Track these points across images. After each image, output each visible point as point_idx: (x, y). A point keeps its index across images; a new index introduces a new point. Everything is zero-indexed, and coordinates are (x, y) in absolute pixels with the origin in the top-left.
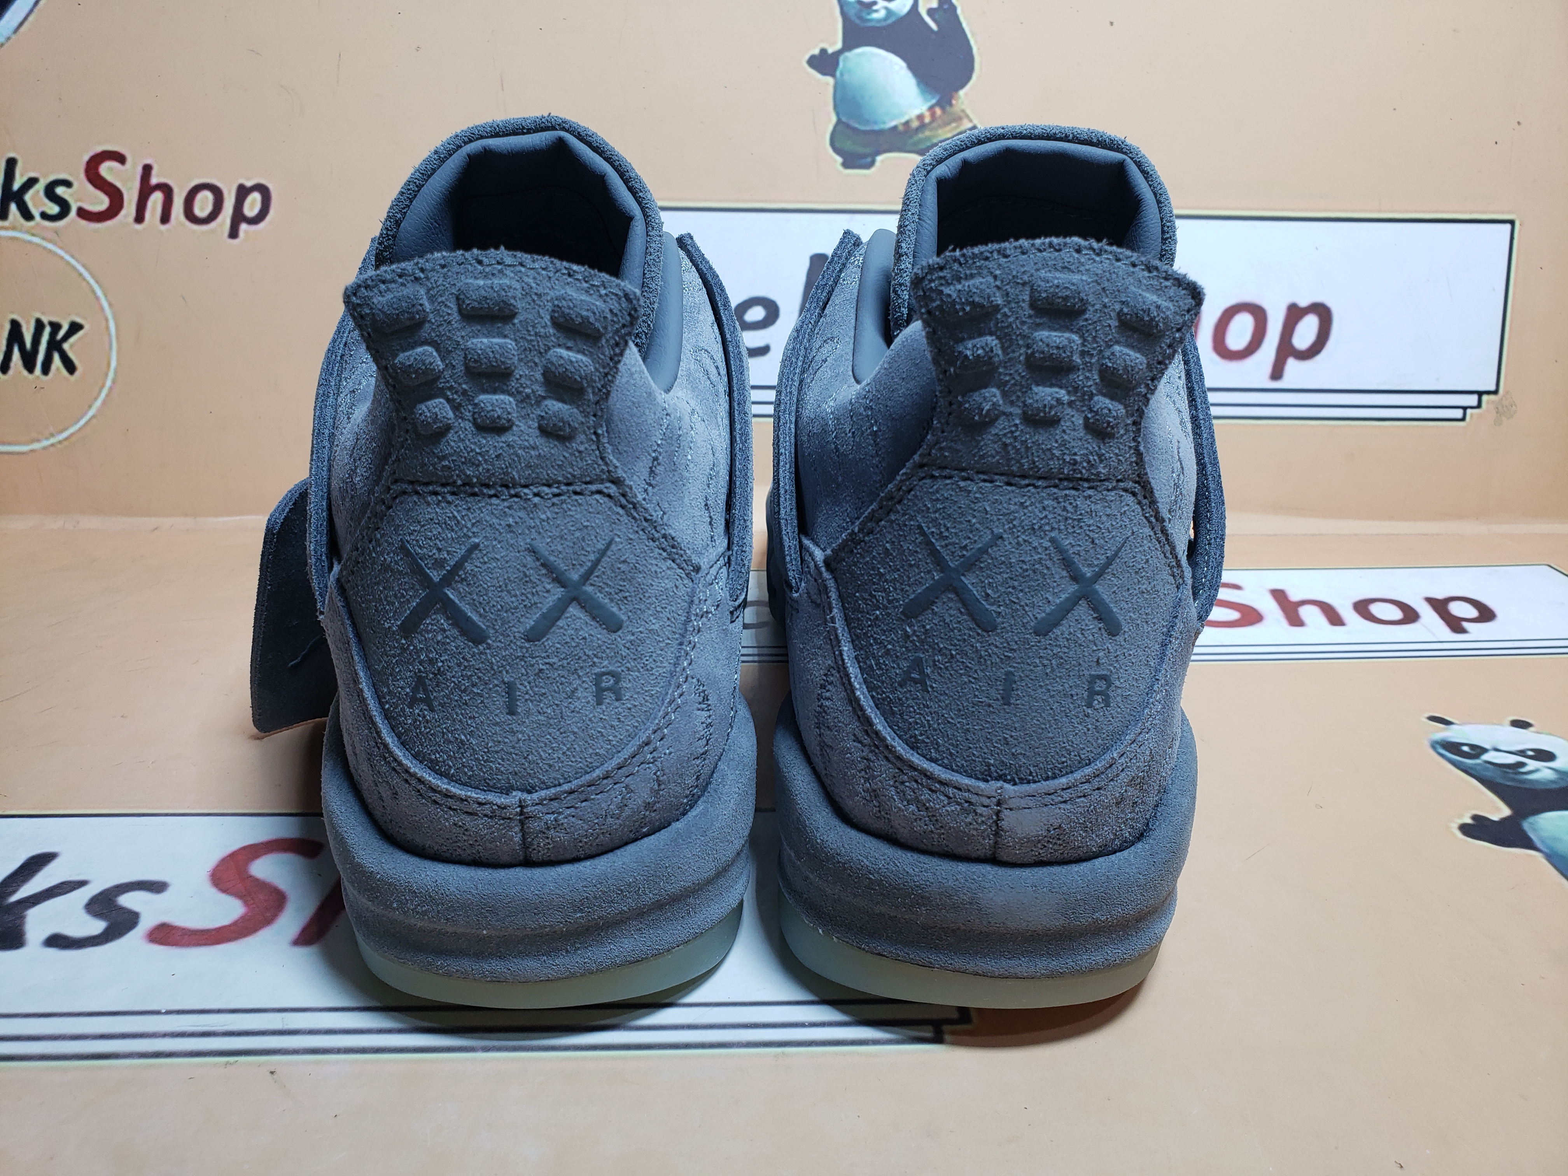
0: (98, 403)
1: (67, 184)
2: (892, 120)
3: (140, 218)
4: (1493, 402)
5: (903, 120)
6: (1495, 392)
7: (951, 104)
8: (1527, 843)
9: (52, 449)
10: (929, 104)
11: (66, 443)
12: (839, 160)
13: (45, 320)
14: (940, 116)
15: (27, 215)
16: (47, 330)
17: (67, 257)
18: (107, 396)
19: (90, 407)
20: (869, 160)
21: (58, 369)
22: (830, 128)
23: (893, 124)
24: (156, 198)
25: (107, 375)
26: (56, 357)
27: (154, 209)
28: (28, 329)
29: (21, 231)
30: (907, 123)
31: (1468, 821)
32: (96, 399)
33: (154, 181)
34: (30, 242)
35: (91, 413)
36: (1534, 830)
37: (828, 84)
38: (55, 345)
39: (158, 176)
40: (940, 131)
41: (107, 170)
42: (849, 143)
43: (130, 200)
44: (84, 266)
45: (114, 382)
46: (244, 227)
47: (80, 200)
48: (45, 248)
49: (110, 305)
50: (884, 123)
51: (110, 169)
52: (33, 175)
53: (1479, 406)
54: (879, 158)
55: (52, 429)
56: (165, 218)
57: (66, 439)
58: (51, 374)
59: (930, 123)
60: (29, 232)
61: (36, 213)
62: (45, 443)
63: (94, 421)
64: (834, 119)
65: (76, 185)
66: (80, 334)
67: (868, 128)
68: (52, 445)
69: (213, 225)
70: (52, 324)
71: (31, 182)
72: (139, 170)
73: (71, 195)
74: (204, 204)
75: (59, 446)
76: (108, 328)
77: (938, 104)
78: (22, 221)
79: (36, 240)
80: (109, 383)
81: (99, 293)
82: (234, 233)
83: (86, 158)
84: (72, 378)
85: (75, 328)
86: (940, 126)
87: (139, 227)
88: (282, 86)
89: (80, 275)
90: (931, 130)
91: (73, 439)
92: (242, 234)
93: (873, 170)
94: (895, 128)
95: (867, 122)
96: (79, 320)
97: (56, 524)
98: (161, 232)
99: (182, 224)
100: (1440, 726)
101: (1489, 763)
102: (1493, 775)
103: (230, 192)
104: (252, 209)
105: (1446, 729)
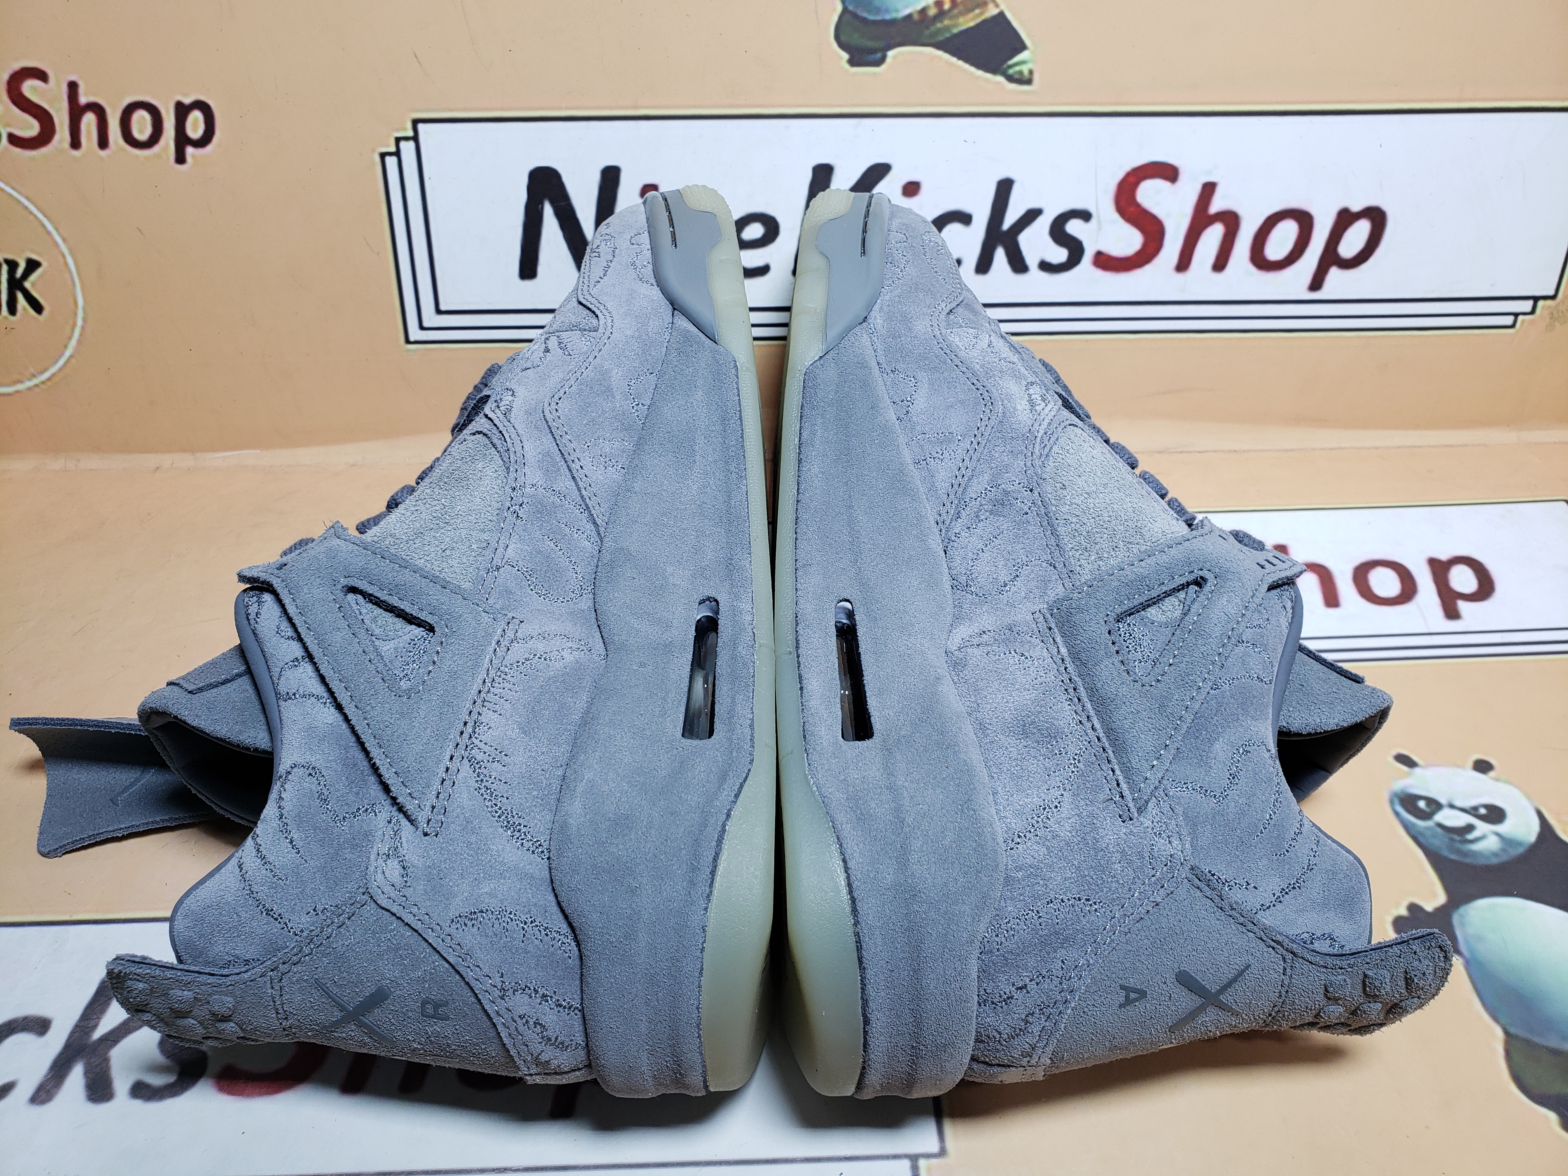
0: (73, 342)
2: (906, 7)
3: (75, 143)
4: (1549, 307)
5: (919, 7)
6: (1553, 297)
9: (37, 389)
11: (49, 383)
12: (845, 56)
14: (962, 2)
16: (5, 269)
18: (81, 335)
19: (66, 347)
20: (879, 55)
21: (24, 309)
22: (835, 18)
23: (906, 12)
24: (89, 120)
25: (76, 314)
26: (20, 296)
27: (89, 134)
30: (923, 11)
31: (1403, 912)
32: (70, 338)
33: (83, 100)
35: (68, 353)
36: (1463, 925)
38: (16, 284)
39: (86, 95)
40: (961, 20)
41: (30, 88)
42: (856, 36)
43: (62, 123)
45: (85, 320)
46: (190, 150)
47: (9, 125)
49: (64, 240)
50: (897, 11)
51: (33, 88)
53: (1533, 312)
54: (890, 54)
55: (32, 370)
56: (103, 143)
57: (49, 379)
58: (18, 314)
59: (950, 10)
62: (30, 384)
63: (73, 361)
64: (840, 8)
66: (39, 271)
67: (878, 18)
68: (36, 386)
69: (156, 149)
70: (7, 262)
72: (65, 88)
74: (141, 125)
75: (43, 386)
76: (66, 264)
80: (80, 322)
81: (50, 227)
82: (180, 159)
83: (6, 77)
84: (41, 318)
85: (32, 265)
86: (962, 14)
87: (76, 153)
89: (26, 208)
90: (951, 18)
91: (56, 379)
92: (189, 158)
93: (883, 67)
94: (910, 16)
95: (878, 10)
96: (35, 257)
97: (57, 464)
98: (102, 159)
99: (122, 149)
100: (1405, 768)
101: (1440, 825)
102: (1438, 842)
103: (168, 112)
104: (195, 129)
105: (1409, 774)
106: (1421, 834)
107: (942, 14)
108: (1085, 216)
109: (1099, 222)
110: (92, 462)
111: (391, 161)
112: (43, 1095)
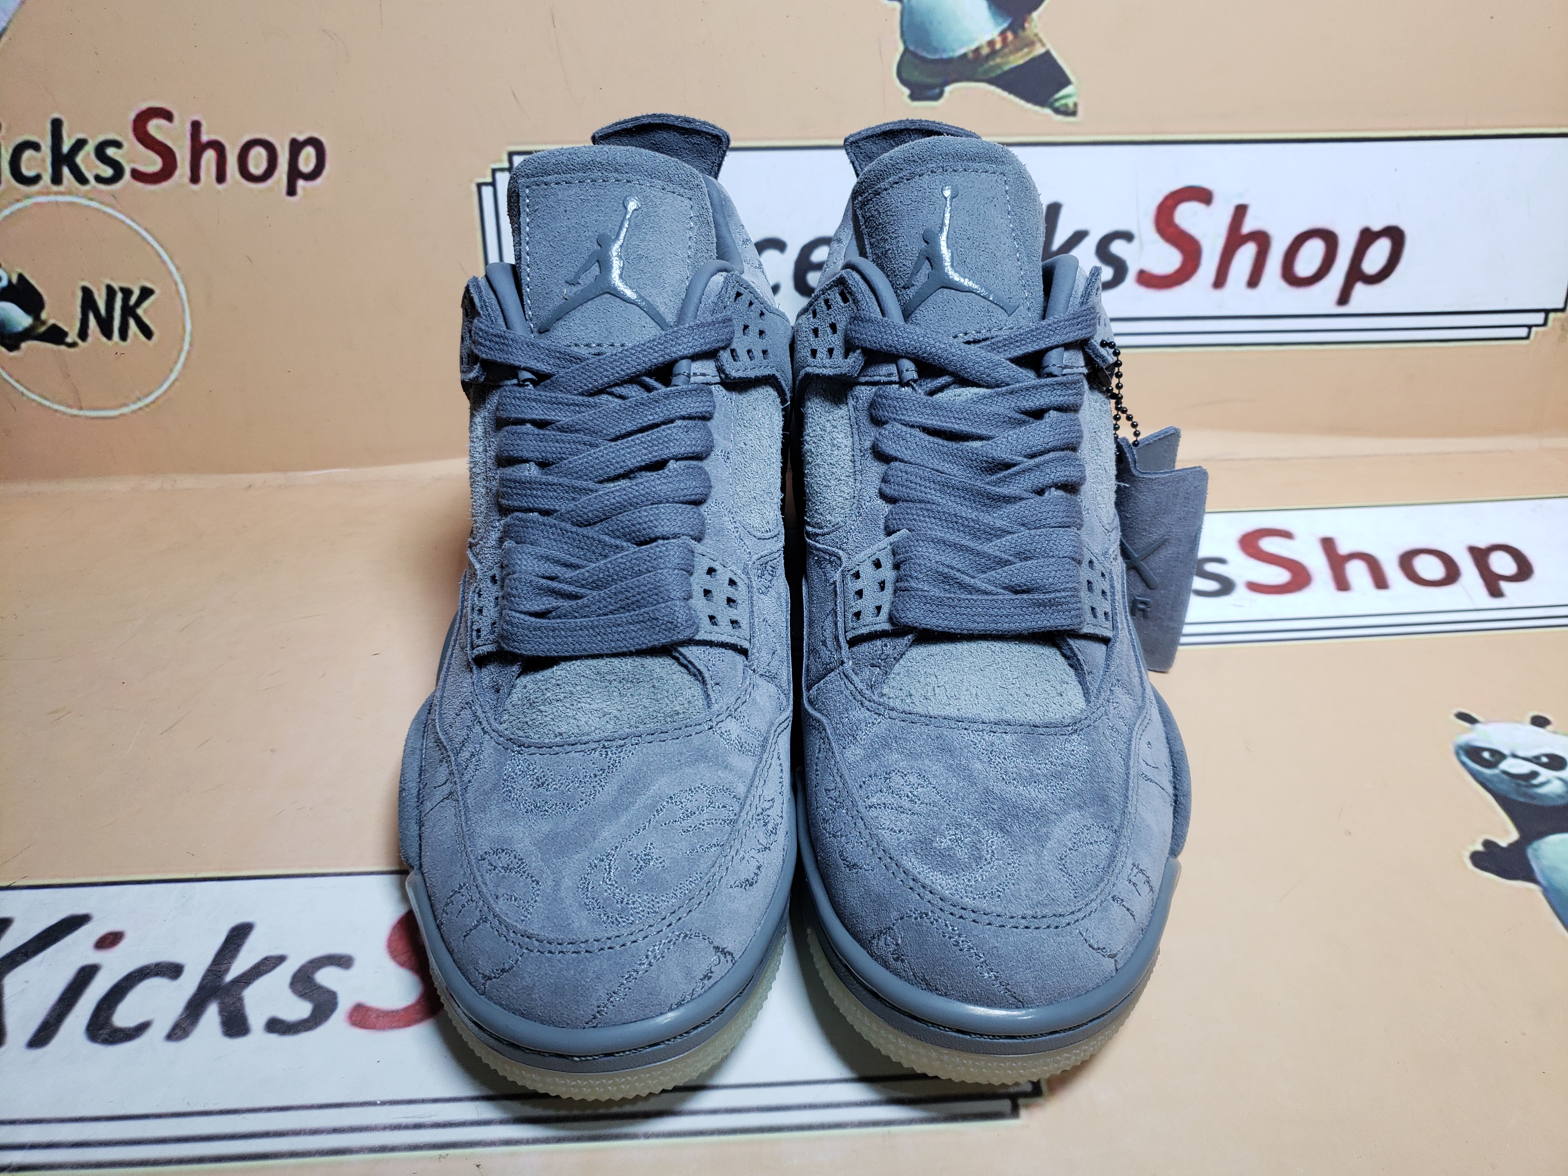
0: (179, 367)
1: (117, 145)
2: (962, 47)
3: (195, 178)
4: (1559, 319)
5: (973, 46)
6: (1563, 310)
7: (1023, 28)
8: (1528, 875)
9: (141, 412)
10: (1000, 29)
11: (152, 406)
12: (906, 91)
13: (116, 286)
14: (1012, 42)
15: (81, 179)
16: (119, 297)
17: (128, 221)
18: (186, 359)
19: (171, 370)
20: (937, 91)
22: (897, 58)
23: (962, 51)
24: (209, 156)
25: (183, 339)
26: (132, 323)
27: (208, 169)
28: (100, 295)
29: (77, 195)
30: (977, 50)
31: (1479, 848)
32: (176, 362)
33: (205, 138)
34: (88, 207)
35: (173, 377)
36: (1537, 857)
37: (894, 9)
38: (129, 311)
39: (208, 133)
40: (1011, 58)
41: (155, 127)
42: (916, 73)
43: (183, 159)
44: (146, 230)
45: (191, 345)
46: (301, 183)
47: (134, 162)
48: (104, 212)
49: (178, 269)
50: (953, 50)
51: (158, 127)
52: (81, 136)
53: (1545, 324)
54: (948, 89)
55: (138, 394)
56: (221, 177)
57: (153, 402)
59: (1001, 49)
60: (85, 196)
61: (90, 176)
62: (134, 407)
63: (178, 384)
64: (901, 48)
65: (126, 145)
66: (152, 298)
67: (936, 57)
68: (141, 409)
69: (270, 182)
70: (122, 290)
71: (80, 144)
72: (188, 127)
73: (123, 156)
74: (258, 161)
75: (147, 409)
76: (178, 291)
77: (1011, 28)
78: (77, 185)
79: (94, 204)
80: (186, 347)
81: (165, 256)
82: (291, 191)
83: (132, 116)
84: (151, 343)
85: (146, 293)
86: (1012, 53)
87: (195, 187)
88: (324, 31)
89: (144, 239)
90: (1002, 57)
91: (160, 402)
92: (299, 190)
93: (941, 101)
94: (965, 55)
95: (936, 50)
96: (149, 285)
97: (154, 484)
98: (219, 192)
99: (238, 183)
100: (1466, 725)
101: (1505, 772)
102: (1505, 787)
103: (283, 147)
104: (307, 164)
105: (1471, 730)
106: (1488, 781)
107: (994, 53)
108: (1127, 236)
109: (1141, 243)
110: (187, 482)
111: (487, 191)
112: (179, 1032)
